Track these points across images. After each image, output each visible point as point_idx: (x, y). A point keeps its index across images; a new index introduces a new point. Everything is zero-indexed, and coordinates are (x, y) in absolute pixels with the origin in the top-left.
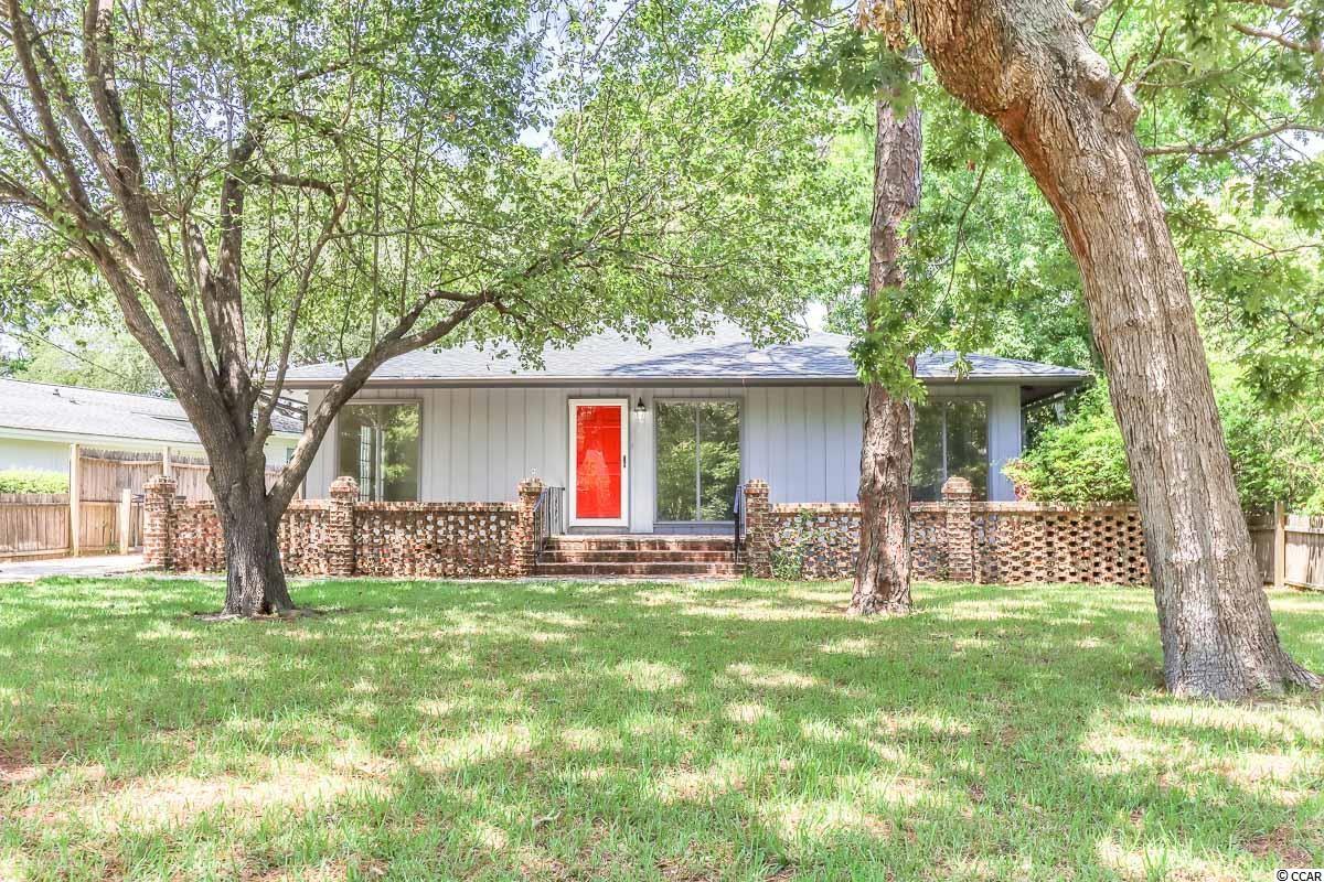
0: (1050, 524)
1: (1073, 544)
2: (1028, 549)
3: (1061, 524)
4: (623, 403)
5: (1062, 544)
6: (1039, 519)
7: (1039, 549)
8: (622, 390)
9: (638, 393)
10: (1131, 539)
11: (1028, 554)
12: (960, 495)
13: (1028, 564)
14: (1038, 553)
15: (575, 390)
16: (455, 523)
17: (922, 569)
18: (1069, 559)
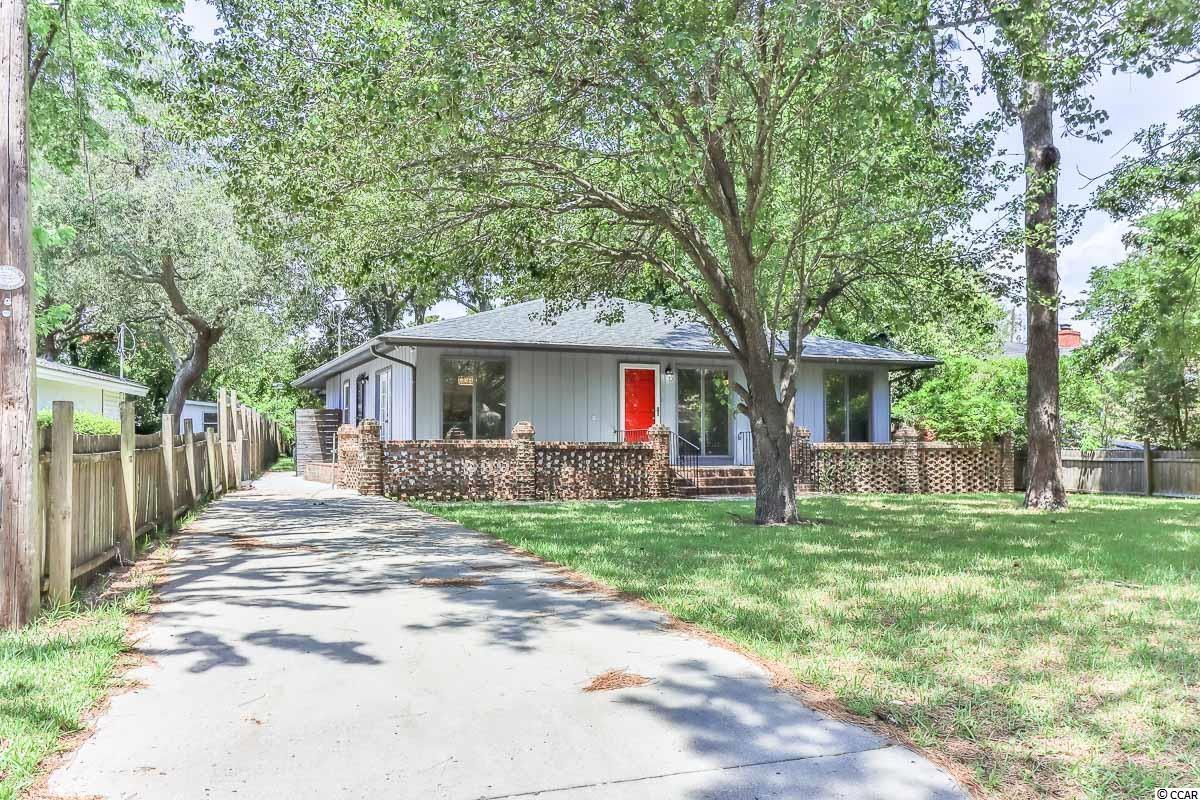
0: (953, 456)
1: (964, 468)
2: (943, 472)
3: (959, 456)
4: (656, 368)
5: (959, 469)
6: (948, 453)
7: (947, 472)
8: (655, 358)
9: (665, 360)
10: (991, 465)
11: (942, 475)
12: (912, 437)
13: (942, 481)
14: (947, 475)
15: (624, 357)
16: (606, 458)
17: (890, 486)
18: (962, 478)
